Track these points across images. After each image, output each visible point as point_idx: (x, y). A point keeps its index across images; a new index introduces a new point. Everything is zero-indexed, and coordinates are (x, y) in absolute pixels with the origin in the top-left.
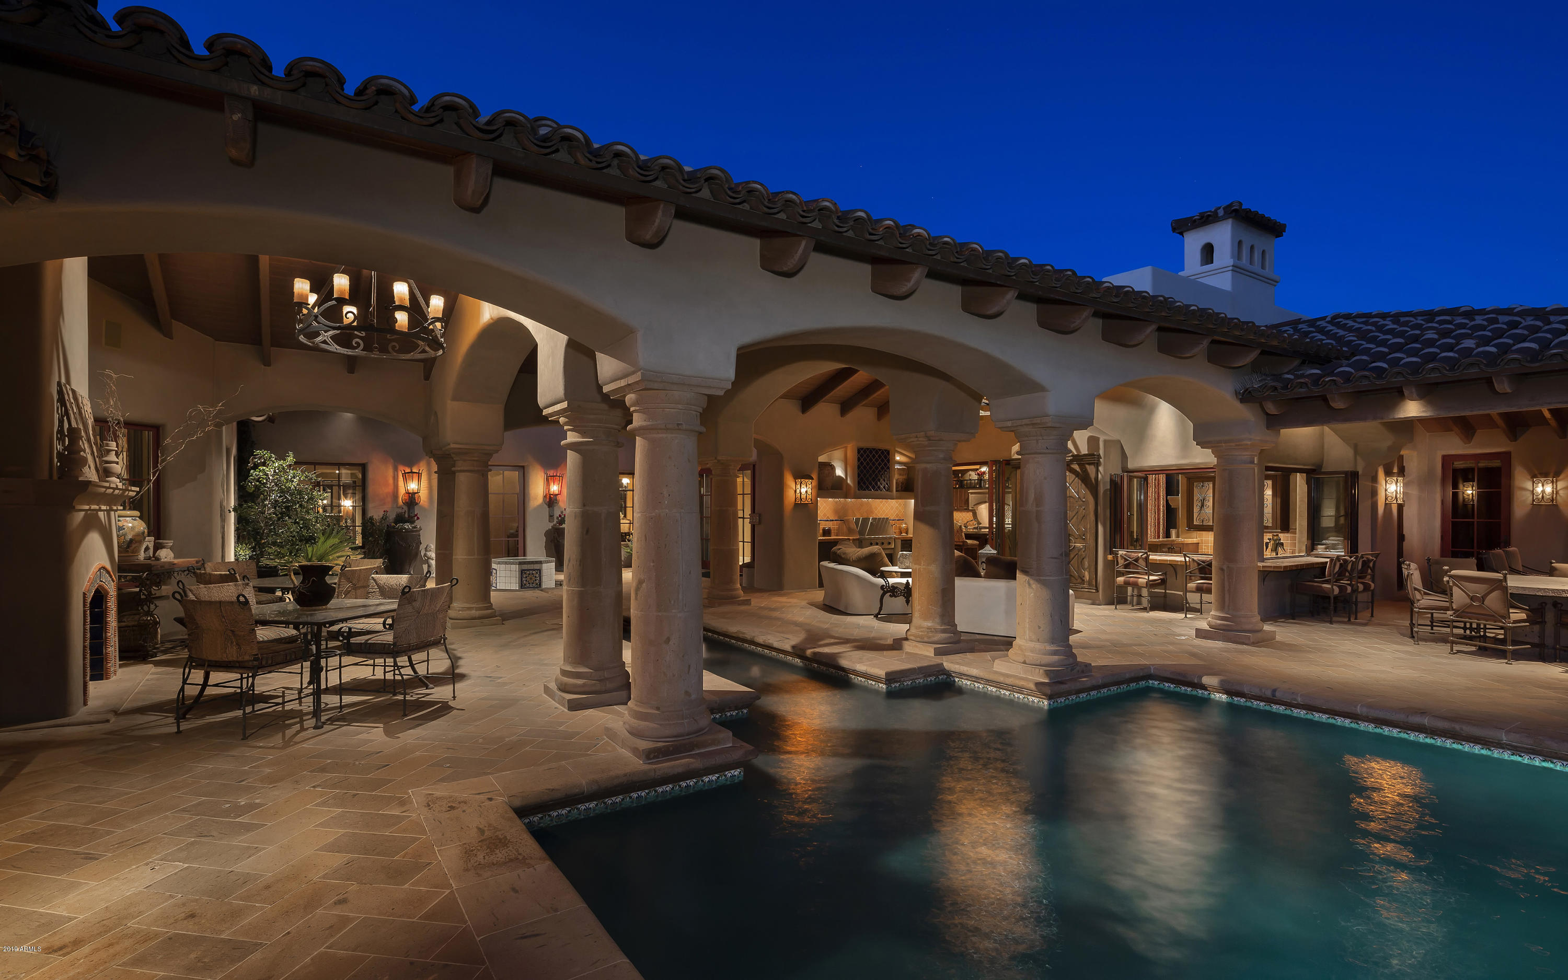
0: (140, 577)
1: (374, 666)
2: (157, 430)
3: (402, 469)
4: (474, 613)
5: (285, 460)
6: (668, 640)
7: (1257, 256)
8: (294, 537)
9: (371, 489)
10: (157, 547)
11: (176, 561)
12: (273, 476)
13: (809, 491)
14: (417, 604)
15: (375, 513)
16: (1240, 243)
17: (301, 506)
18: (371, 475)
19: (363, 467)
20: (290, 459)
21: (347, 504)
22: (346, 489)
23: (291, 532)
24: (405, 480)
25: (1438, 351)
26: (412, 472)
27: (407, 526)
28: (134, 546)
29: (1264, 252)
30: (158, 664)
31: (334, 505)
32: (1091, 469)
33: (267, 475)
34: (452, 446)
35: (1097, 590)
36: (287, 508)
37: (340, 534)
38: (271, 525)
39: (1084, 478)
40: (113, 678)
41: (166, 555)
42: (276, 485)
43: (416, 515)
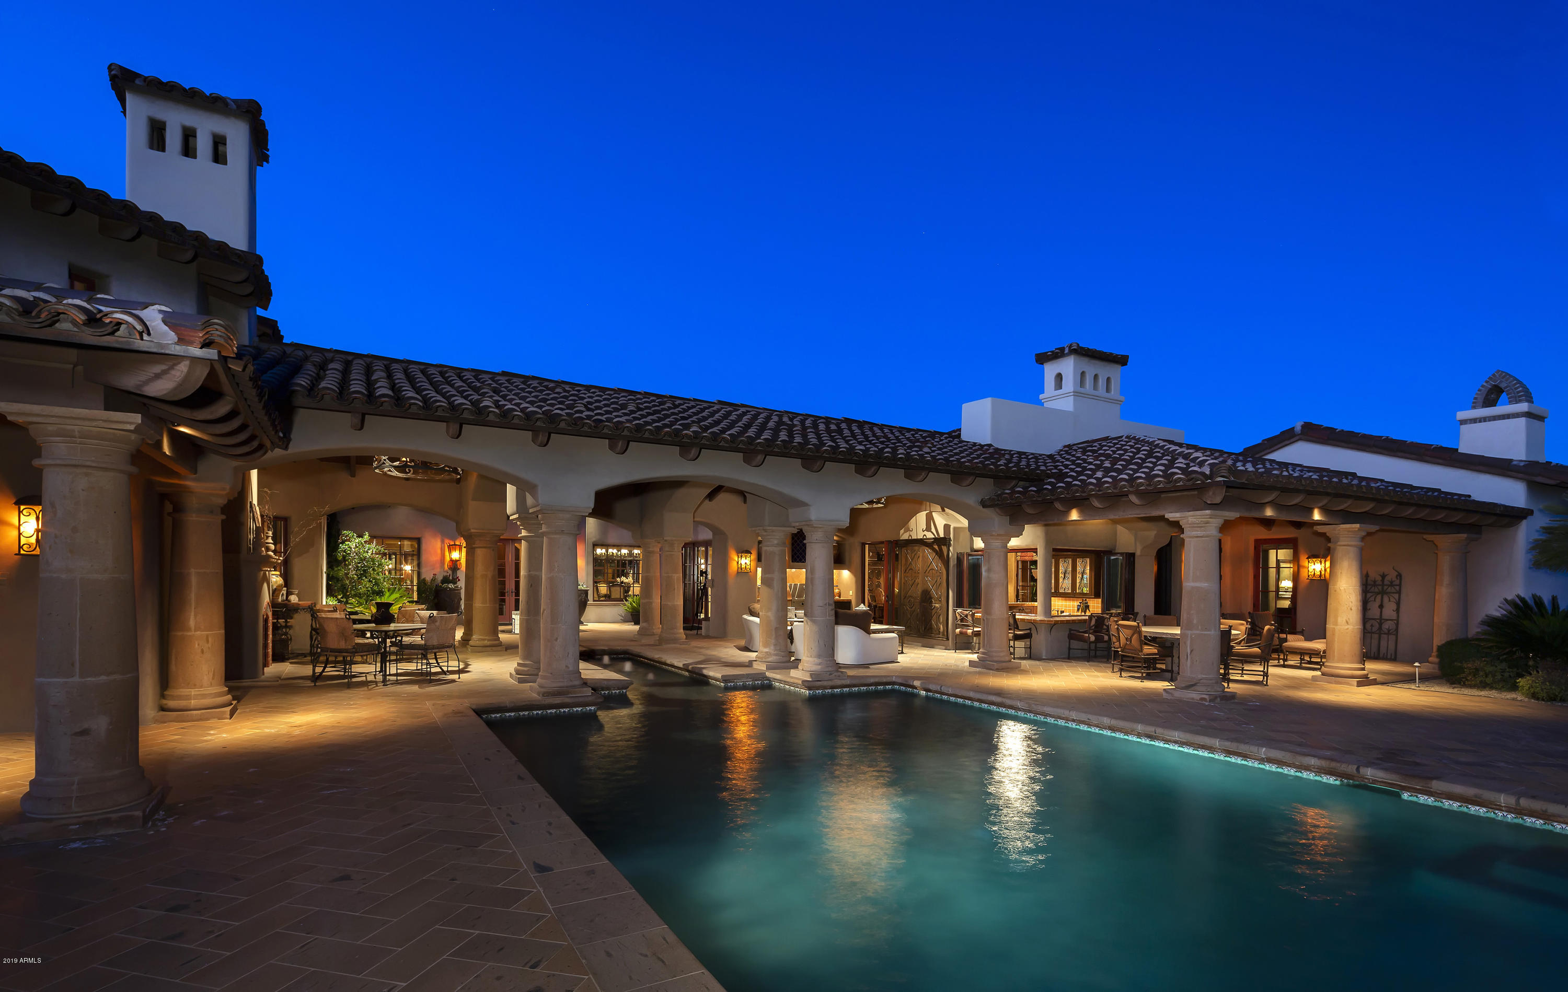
0: (281, 611)
1: (417, 663)
2: (286, 520)
3: (448, 542)
4: (486, 642)
5: (362, 537)
6: (556, 640)
7: (1102, 382)
8: (369, 591)
9: (424, 557)
10: (288, 594)
11: (300, 603)
12: (355, 548)
13: (748, 563)
14: (437, 624)
15: (428, 576)
16: (1083, 374)
17: (374, 570)
18: (424, 546)
19: (419, 540)
20: (366, 537)
21: (408, 568)
22: (406, 557)
23: (367, 588)
24: (450, 552)
25: (1086, 478)
26: (455, 545)
27: (451, 586)
28: (277, 592)
29: (1108, 379)
30: (291, 663)
31: (398, 570)
32: (944, 549)
33: (351, 548)
34: (472, 531)
35: (948, 639)
36: (364, 571)
37: (401, 591)
38: (353, 582)
39: (940, 554)
40: (270, 667)
41: (294, 599)
42: (358, 555)
43: (458, 578)
